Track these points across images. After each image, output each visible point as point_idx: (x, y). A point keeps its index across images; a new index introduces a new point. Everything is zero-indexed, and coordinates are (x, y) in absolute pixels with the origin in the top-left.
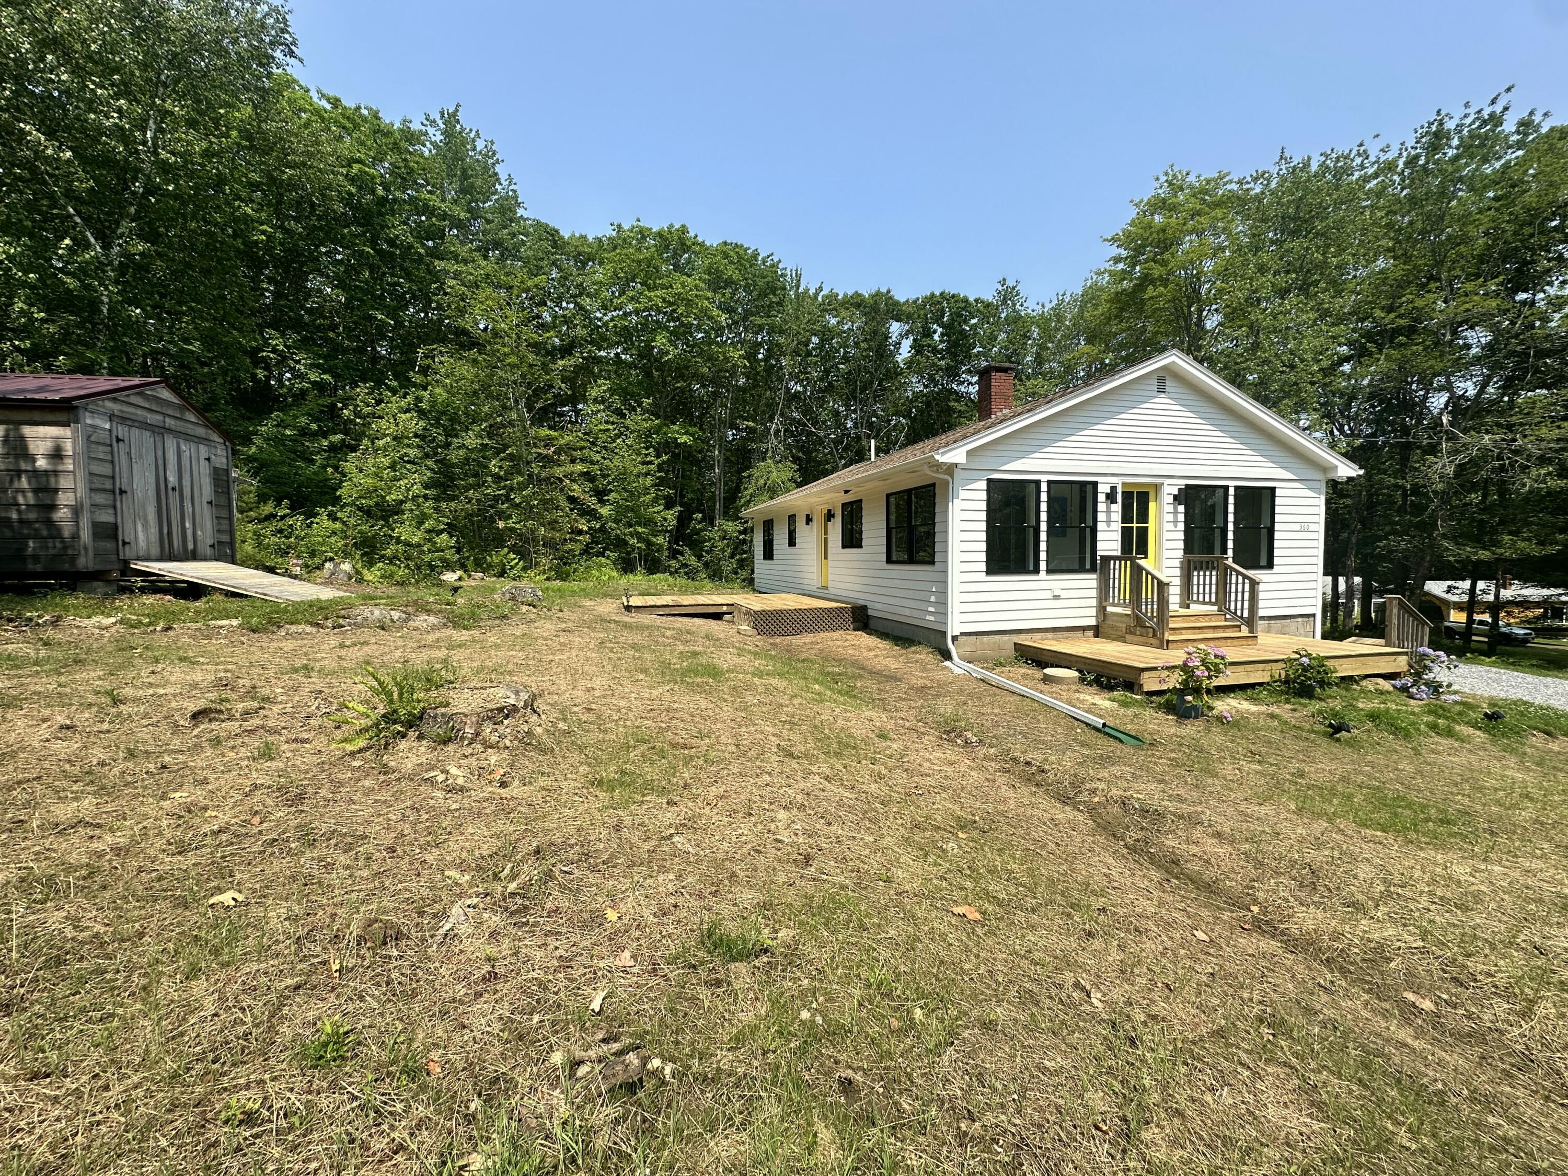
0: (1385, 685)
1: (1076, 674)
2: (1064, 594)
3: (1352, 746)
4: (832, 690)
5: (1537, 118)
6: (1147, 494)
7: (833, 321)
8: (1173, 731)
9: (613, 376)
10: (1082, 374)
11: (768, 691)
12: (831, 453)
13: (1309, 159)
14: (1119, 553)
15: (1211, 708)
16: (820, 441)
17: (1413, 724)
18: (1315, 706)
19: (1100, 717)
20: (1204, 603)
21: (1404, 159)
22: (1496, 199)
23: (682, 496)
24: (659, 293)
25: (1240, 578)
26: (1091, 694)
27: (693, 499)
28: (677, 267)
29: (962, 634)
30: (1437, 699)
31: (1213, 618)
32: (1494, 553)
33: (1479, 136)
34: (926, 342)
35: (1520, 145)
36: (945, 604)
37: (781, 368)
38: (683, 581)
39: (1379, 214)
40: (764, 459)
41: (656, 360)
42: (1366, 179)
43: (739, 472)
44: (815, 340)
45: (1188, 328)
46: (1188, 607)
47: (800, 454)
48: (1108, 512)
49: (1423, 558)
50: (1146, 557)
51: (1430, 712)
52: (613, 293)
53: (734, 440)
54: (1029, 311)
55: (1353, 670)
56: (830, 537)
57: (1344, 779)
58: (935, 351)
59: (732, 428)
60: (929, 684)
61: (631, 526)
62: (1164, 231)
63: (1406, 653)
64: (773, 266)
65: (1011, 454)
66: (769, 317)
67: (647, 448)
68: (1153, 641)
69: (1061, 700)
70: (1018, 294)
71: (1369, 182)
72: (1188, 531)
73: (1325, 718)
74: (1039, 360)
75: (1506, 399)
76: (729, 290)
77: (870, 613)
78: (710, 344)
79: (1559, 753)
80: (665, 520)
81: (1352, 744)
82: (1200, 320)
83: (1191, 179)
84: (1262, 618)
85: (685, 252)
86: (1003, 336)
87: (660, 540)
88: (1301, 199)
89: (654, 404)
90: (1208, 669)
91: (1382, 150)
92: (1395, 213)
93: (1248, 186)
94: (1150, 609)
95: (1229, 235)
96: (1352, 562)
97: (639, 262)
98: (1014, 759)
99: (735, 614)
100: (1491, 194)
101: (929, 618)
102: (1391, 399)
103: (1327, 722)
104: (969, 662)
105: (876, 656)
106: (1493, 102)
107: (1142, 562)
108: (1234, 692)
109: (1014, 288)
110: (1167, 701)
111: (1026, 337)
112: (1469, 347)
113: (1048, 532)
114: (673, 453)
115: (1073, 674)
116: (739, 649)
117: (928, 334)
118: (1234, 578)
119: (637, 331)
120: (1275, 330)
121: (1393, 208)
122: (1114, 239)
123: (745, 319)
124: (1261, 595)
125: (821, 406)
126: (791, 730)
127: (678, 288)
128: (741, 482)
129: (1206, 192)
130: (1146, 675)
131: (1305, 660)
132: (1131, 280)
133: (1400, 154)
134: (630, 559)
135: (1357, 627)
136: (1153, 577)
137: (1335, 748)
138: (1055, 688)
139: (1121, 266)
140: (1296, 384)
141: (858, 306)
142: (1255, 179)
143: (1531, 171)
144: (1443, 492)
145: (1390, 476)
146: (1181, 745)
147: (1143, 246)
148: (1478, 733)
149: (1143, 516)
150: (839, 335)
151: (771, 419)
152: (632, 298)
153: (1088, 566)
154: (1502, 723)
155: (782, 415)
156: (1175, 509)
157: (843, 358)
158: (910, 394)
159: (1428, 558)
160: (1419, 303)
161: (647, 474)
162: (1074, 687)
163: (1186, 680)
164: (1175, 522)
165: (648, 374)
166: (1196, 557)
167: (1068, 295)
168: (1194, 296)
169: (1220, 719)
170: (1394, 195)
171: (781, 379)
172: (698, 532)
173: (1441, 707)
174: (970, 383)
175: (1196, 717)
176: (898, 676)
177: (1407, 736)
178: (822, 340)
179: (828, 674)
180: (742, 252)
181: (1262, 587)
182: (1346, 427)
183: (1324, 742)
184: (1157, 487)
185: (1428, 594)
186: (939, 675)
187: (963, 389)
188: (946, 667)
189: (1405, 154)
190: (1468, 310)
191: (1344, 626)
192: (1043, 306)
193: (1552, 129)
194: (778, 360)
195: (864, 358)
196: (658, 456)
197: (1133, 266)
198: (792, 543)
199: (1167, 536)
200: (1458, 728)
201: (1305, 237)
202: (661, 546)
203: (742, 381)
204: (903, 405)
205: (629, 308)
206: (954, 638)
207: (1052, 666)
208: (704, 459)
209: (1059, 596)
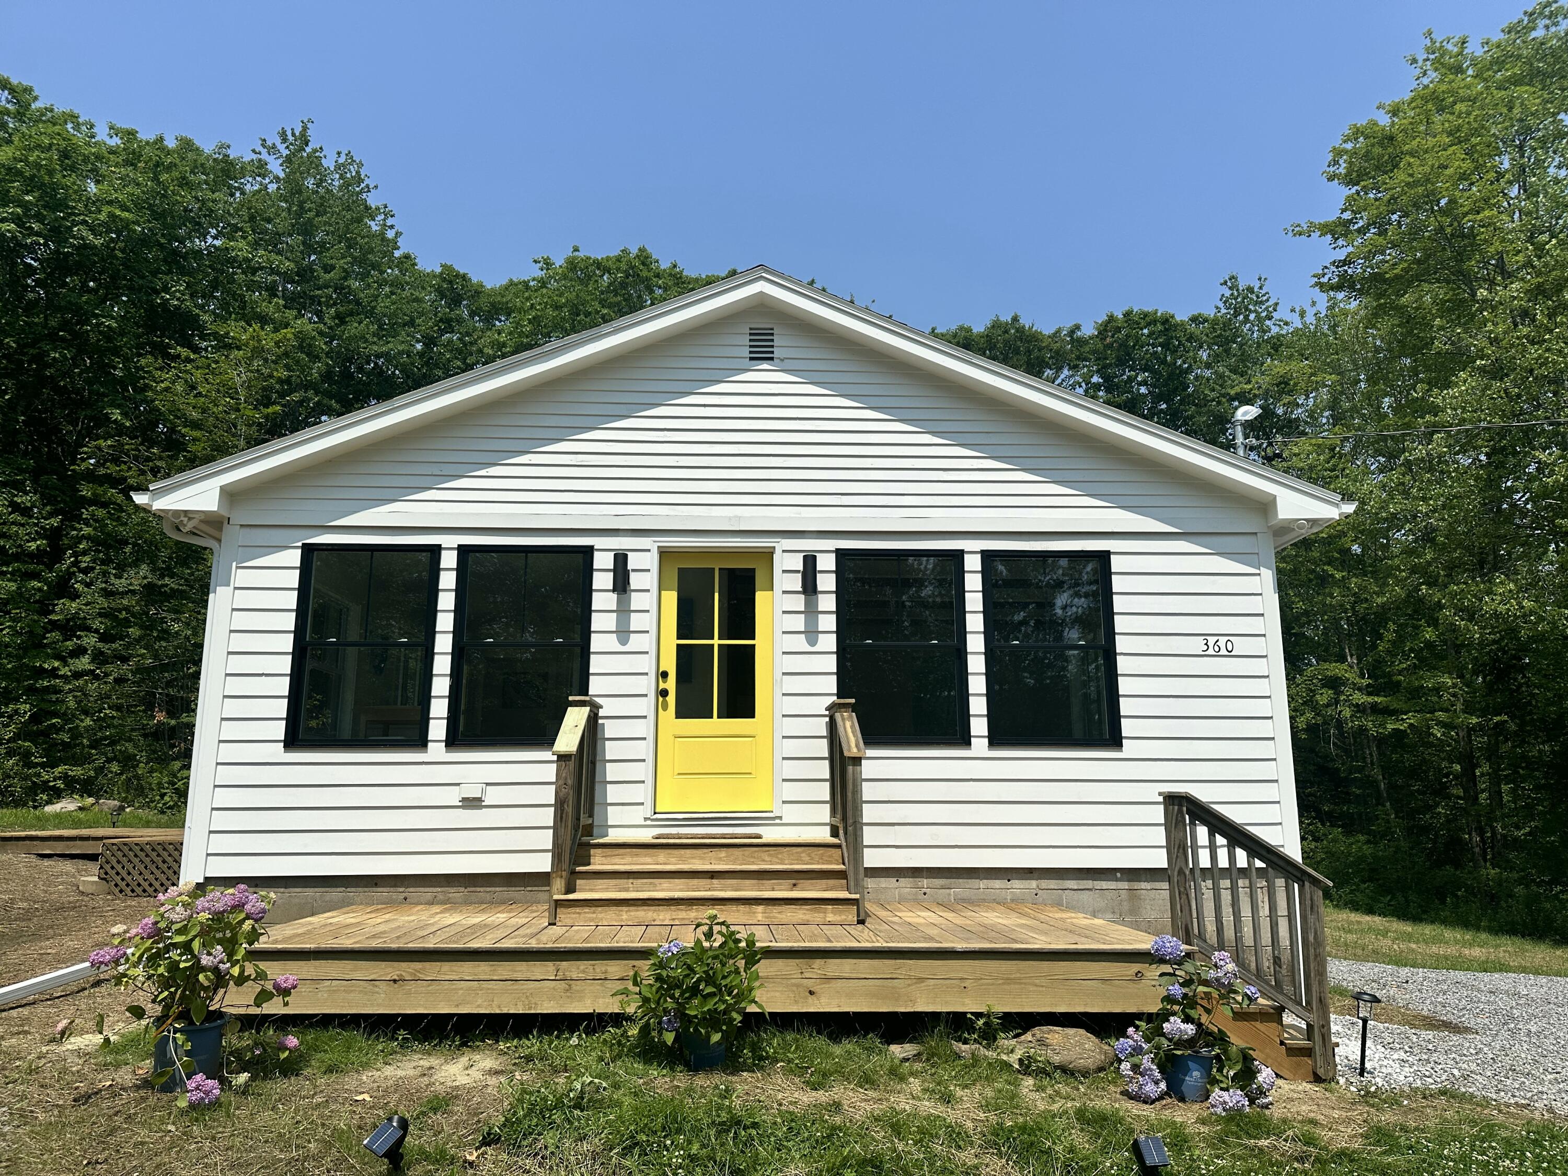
2: (492, 796)
6: (747, 571)
29: (212, 881)
48: (629, 612)
72: (849, 655)
113: (454, 655)
199: (786, 664)
209: (480, 800)
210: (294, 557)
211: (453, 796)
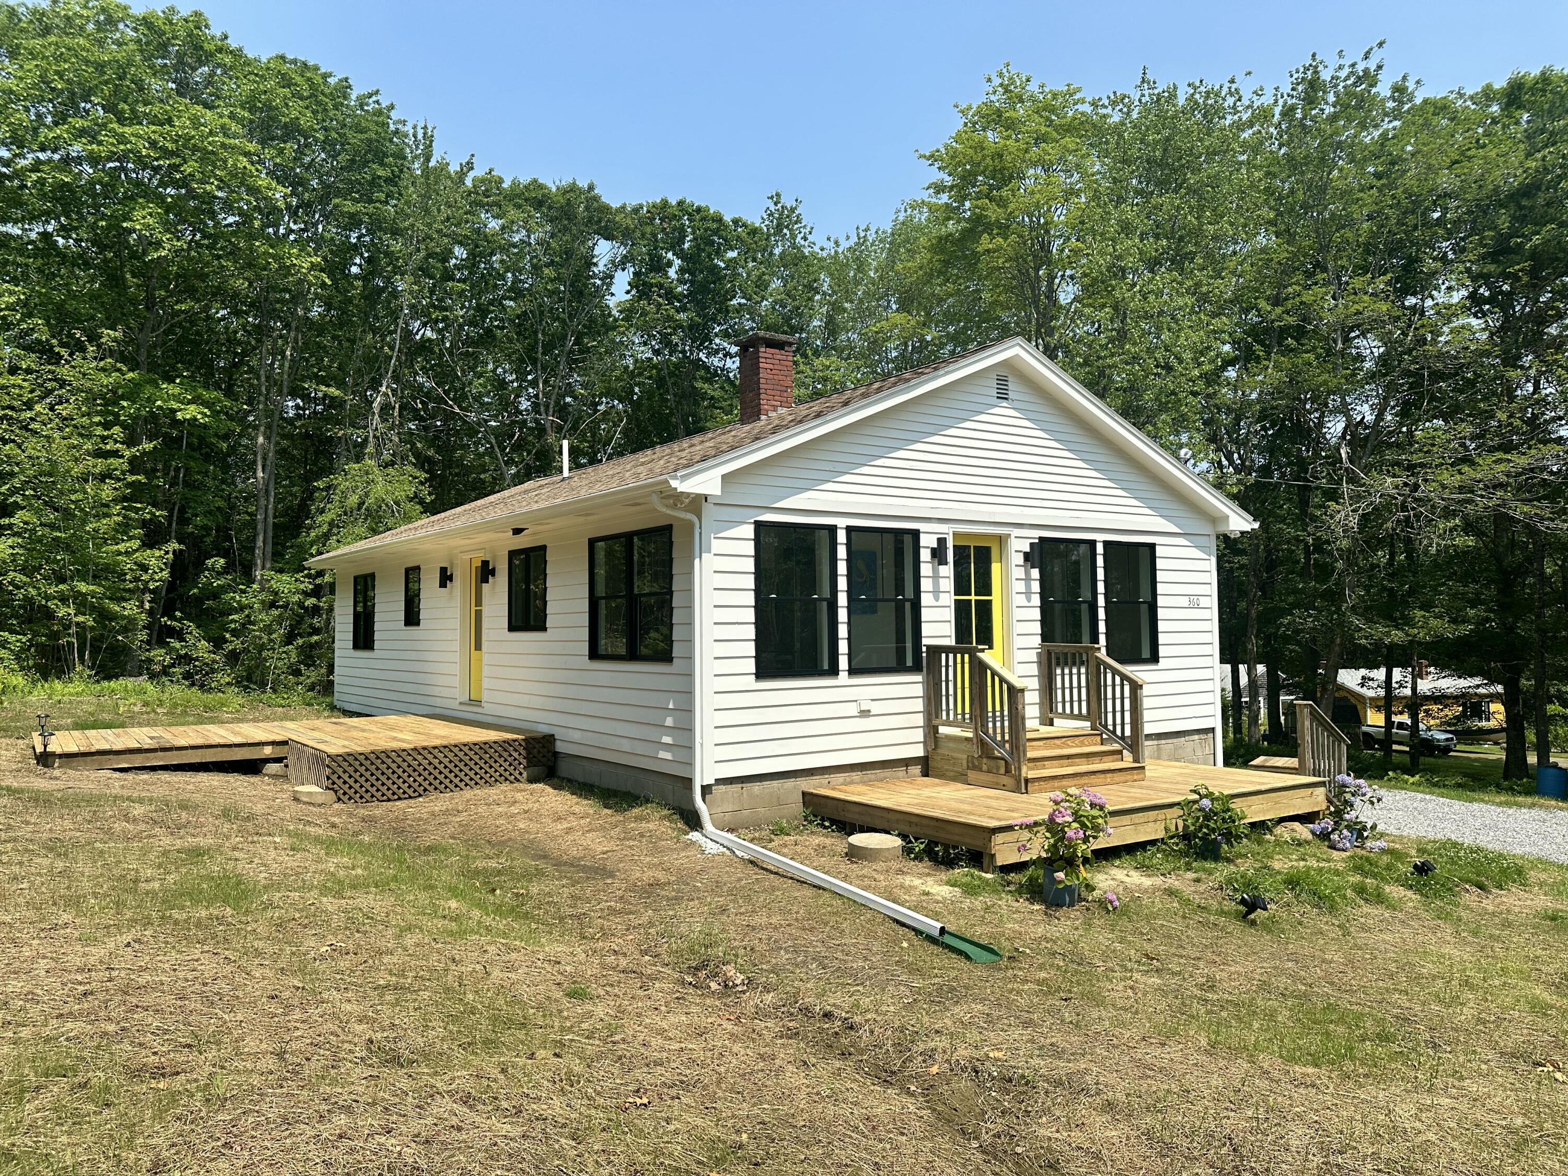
0: (1302, 831)
1: (898, 842)
2: (875, 708)
3: (1270, 931)
4: (482, 905)
5: (1411, 85)
6: (988, 550)
7: (494, 225)
8: (1040, 930)
9: (34, 277)
10: (894, 354)
11: (352, 925)
12: (490, 452)
13: (1175, 88)
14: (951, 642)
15: (1090, 888)
16: (471, 431)
17: (1338, 889)
18: (1223, 871)
19: (936, 916)
20: (1072, 716)
21: (1280, 108)
22: (1378, 176)
23: (183, 521)
24: (140, 130)
25: (1118, 679)
26: (920, 875)
27: (205, 528)
28: (183, 89)
29: (719, 781)
30: (1362, 847)
31: (1086, 740)
32: (1407, 635)
33: (1354, 95)
34: (654, 278)
35: (1396, 114)
36: (690, 730)
37: (395, 294)
38: (177, 691)
39: (1256, 174)
40: (359, 458)
41: (134, 255)
42: (1240, 126)
43: (308, 478)
44: (460, 252)
45: (1036, 302)
46: (1051, 724)
47: (431, 453)
48: (936, 577)
49: (1332, 641)
50: (991, 648)
51: (1358, 869)
52: (39, 116)
53: (298, 417)
54: (816, 249)
55: (1264, 812)
56: (486, 610)
57: (1264, 986)
58: (670, 295)
59: (294, 394)
60: (661, 876)
61: (62, 580)
62: (1001, 156)
63: (1322, 784)
64: (379, 113)
65: (790, 483)
66: (371, 201)
67: (107, 426)
68: (1006, 780)
69: (875, 890)
70: (798, 221)
71: (1243, 131)
72: (1046, 609)
73: (1235, 890)
74: (831, 327)
75: (1404, 429)
76: (290, 147)
77: (560, 747)
78: (251, 237)
79: (1493, 914)
80: (144, 568)
81: (1270, 926)
82: (1051, 293)
83: (1033, 87)
84: (1149, 736)
85: (202, 64)
86: (776, 284)
87: (130, 608)
88: (1168, 139)
89: (128, 341)
90: (1083, 826)
91: (1255, 92)
92: (1275, 176)
93: (1104, 111)
94: (998, 728)
95: (1084, 175)
96: (1253, 644)
97: (100, 67)
98: (806, 1011)
99: (290, 761)
100: (1371, 169)
101: (663, 755)
102: (1284, 420)
103: (1238, 896)
104: (731, 830)
105: (569, 830)
106: (1366, 57)
107: (986, 656)
108: (1119, 857)
109: (793, 210)
110: (1030, 879)
111: (812, 288)
112: (1360, 358)
113: (849, 608)
114: (166, 436)
115: (891, 842)
116: (296, 834)
117: (659, 266)
118: (1109, 676)
119: (94, 196)
120: (1147, 316)
121: (1272, 169)
122: (933, 158)
123: (324, 199)
124: (1147, 703)
125: (472, 369)
126: (397, 1003)
127: (182, 125)
128: (311, 498)
129: (1053, 111)
130: (999, 838)
131: (1206, 802)
132: (958, 222)
133: (1276, 101)
134: (59, 648)
135: (1265, 737)
136: (1002, 680)
137: (1251, 936)
138: (865, 869)
139: (944, 198)
140: (1173, 393)
141: (539, 204)
142: (1114, 103)
143: (1409, 148)
144: (1349, 550)
145: (1288, 525)
146: (1054, 954)
147: (973, 174)
148: (1410, 893)
149: (985, 587)
150: (503, 249)
151: (375, 385)
152: (82, 132)
153: (909, 663)
154: (1433, 878)
155: (396, 378)
156: (1027, 573)
157: (511, 289)
158: (630, 362)
159: (1338, 641)
160: (1307, 297)
161: (103, 477)
162: (895, 865)
163: (1054, 845)
164: (1028, 594)
165: (114, 280)
166: (1059, 646)
167: (873, 231)
168: (1043, 256)
169: (1103, 904)
170: (1271, 152)
171: (394, 315)
172: (215, 594)
173: (1368, 859)
174: (727, 354)
175: (1071, 905)
176: (610, 866)
177: (1332, 909)
178: (472, 255)
179: (477, 873)
180: (318, 80)
181: (1146, 690)
182: (1236, 456)
183: (1235, 927)
184: (1002, 540)
185: (1342, 688)
186: (680, 859)
187: (716, 361)
188: (693, 843)
189: (1281, 102)
190: (1358, 313)
191: (1250, 737)
192: (837, 243)
193: (1426, 101)
194: (388, 280)
195: (551, 294)
196: (131, 441)
197: (962, 199)
198: (412, 618)
199: (1018, 614)
200: (1387, 889)
201: (1176, 191)
202: (132, 620)
203: (316, 311)
204: (618, 379)
205: (76, 149)
206: (706, 790)
207: (863, 830)
208: (233, 450)
209: (869, 711)
210: (748, 531)
211: (853, 709)
